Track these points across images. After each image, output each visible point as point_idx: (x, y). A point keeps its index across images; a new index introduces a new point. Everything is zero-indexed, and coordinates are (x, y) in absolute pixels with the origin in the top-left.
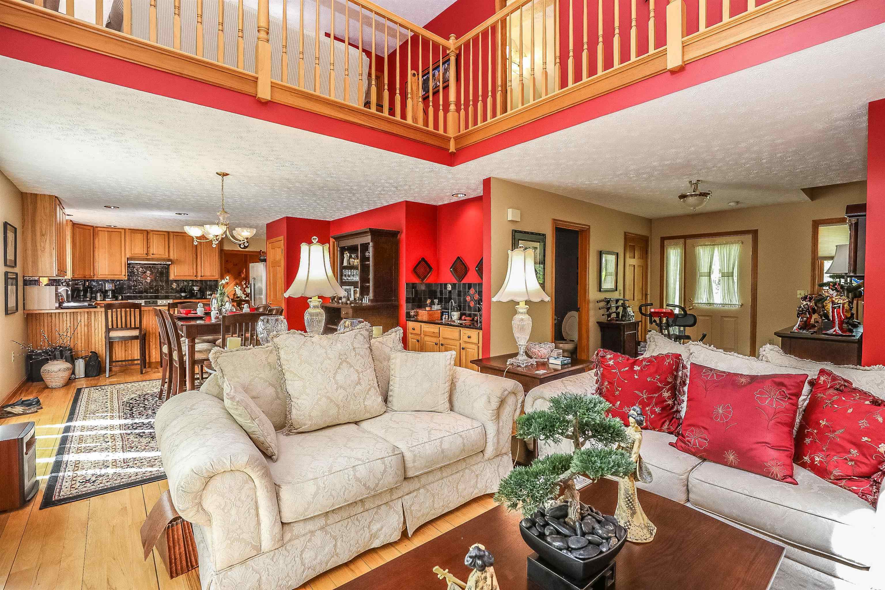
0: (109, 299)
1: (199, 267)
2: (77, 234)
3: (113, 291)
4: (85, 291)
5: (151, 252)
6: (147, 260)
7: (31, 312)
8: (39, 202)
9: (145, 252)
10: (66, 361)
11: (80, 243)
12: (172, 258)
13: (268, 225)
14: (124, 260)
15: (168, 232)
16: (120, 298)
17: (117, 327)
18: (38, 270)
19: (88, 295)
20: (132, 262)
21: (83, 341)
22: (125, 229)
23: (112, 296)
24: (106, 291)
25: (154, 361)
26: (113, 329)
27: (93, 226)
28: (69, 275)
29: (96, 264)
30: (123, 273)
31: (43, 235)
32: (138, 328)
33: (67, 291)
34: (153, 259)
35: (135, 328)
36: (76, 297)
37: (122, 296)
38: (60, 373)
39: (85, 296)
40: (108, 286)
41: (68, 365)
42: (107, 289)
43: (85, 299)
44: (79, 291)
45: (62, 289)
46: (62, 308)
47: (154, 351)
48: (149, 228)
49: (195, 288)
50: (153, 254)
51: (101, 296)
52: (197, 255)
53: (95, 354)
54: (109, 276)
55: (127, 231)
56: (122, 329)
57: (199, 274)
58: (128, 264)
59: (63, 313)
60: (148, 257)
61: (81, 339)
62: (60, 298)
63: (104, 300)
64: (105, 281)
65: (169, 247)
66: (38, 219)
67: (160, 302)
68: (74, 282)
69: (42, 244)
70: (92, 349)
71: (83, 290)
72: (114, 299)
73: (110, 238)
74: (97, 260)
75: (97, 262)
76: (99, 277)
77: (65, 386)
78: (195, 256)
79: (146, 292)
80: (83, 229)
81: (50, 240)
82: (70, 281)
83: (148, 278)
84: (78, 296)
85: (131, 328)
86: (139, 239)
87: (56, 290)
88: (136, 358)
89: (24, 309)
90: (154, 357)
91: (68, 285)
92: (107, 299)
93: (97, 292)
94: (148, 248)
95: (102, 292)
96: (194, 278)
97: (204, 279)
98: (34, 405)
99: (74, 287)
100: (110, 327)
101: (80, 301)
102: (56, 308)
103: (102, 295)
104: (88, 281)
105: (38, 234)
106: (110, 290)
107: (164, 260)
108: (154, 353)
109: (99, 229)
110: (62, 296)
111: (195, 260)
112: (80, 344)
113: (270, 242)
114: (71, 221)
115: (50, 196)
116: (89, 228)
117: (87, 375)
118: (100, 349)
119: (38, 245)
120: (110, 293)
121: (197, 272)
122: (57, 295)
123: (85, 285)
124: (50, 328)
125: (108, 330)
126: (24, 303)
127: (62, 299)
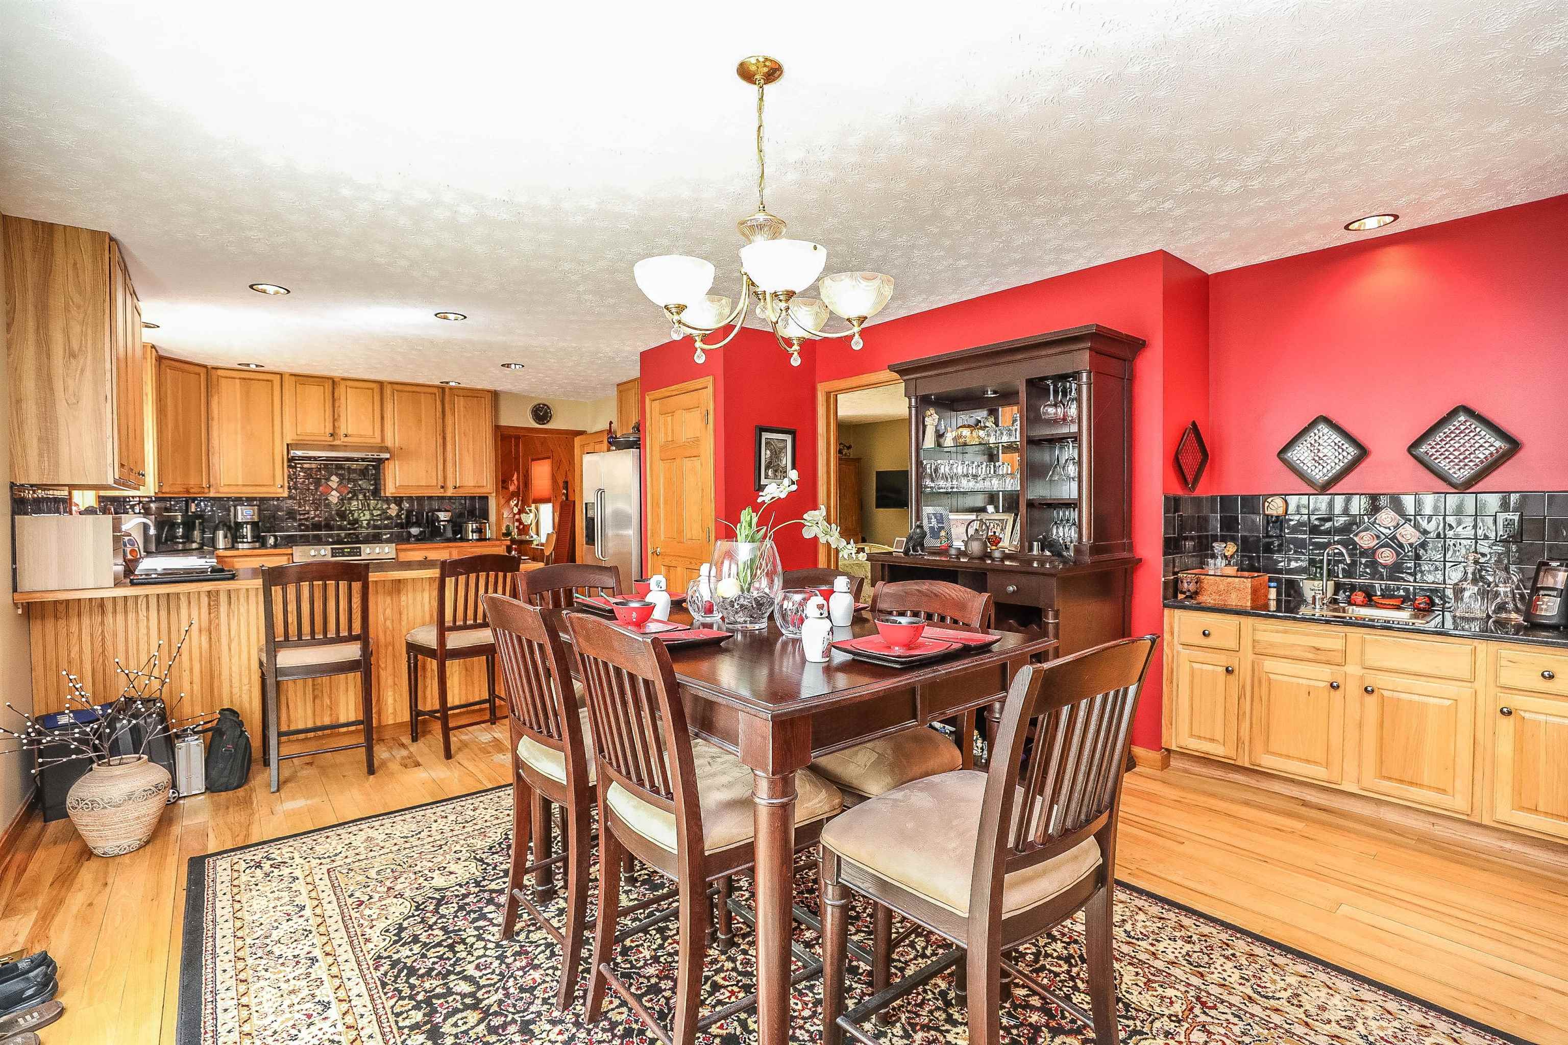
0: (246, 546)
1: (449, 464)
2: (169, 381)
3: (254, 525)
4: (189, 525)
5: (342, 431)
6: (333, 448)
7: (37, 598)
8: (59, 247)
9: (329, 430)
10: (151, 759)
11: (176, 407)
12: (389, 443)
13: (644, 355)
14: (280, 451)
15: (381, 384)
16: (271, 541)
17: (300, 638)
18: (57, 464)
19: (196, 533)
20: (299, 453)
21: (197, 679)
22: (281, 375)
23: (253, 537)
24: (239, 525)
25: (391, 722)
26: (287, 642)
27: (205, 367)
28: (150, 488)
29: (214, 460)
30: (279, 482)
31: (73, 355)
32: (356, 638)
33: (146, 527)
34: (345, 447)
35: (351, 638)
36: (166, 540)
37: (275, 537)
38: (130, 806)
39: (188, 537)
40: (244, 514)
41: (157, 774)
42: (239, 520)
43: (188, 546)
44: (173, 525)
45: (132, 523)
46: (133, 583)
47: (390, 693)
48: (337, 373)
49: (442, 516)
50: (346, 436)
51: (225, 537)
52: (444, 438)
53: (231, 716)
54: (245, 489)
55: (286, 378)
56: (314, 642)
57: (450, 484)
58: (289, 460)
59: (137, 597)
60: (337, 443)
61: (191, 670)
62: (128, 549)
63: (233, 547)
64: (239, 501)
65: (382, 418)
66: (57, 302)
67: (368, 551)
68: (162, 505)
69: (70, 382)
70: (221, 700)
71: (183, 523)
72: (257, 545)
73: (247, 395)
74: (217, 449)
75: (217, 455)
76: (221, 490)
77: (147, 843)
78: (440, 440)
79: (328, 527)
80: (183, 371)
81: (94, 372)
82: (151, 501)
83: (334, 493)
84: (172, 538)
85: (339, 640)
86: (315, 395)
87: (116, 527)
88: (343, 720)
89: (15, 590)
90: (390, 710)
91: (147, 512)
92: (240, 546)
93: (216, 529)
94: (334, 420)
95: (229, 528)
96: (439, 493)
97: (461, 493)
98: (31, 997)
99: (160, 515)
100: (280, 638)
101: (174, 552)
102: (117, 584)
103: (229, 535)
104: (194, 499)
105: (58, 350)
106: (247, 523)
107: (371, 448)
108: (390, 701)
109: (220, 372)
110: (132, 542)
111: (440, 450)
112: (186, 686)
113: (652, 397)
114: (153, 347)
115: (93, 232)
116: (197, 369)
117: (211, 787)
118: (245, 698)
119: (58, 385)
120: (247, 531)
121: (445, 478)
122: (117, 540)
123: (187, 510)
124: (98, 644)
125: (273, 646)
126: (14, 571)
127: (132, 551)
